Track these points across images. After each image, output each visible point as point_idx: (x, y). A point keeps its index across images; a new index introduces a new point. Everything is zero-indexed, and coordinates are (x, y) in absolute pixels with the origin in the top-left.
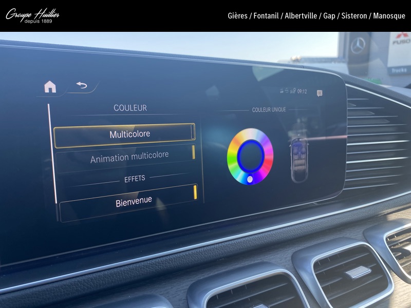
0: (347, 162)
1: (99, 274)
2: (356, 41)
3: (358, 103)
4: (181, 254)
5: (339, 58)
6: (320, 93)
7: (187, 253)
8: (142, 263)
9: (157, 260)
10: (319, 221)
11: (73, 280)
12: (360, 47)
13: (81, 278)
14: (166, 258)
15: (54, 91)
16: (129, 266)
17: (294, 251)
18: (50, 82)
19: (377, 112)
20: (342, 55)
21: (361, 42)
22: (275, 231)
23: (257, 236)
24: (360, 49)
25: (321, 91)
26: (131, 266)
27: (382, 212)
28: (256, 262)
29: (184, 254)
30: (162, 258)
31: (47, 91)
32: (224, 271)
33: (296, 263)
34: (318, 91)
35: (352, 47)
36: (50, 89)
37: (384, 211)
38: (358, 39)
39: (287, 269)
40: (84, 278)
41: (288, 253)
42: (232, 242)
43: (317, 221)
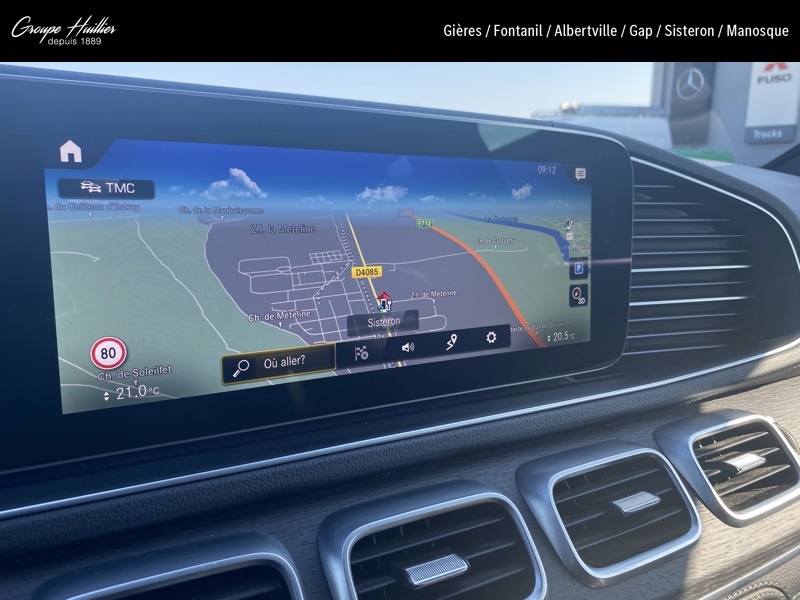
0: (631, 304)
1: (156, 493)
2: (688, 75)
3: (657, 195)
4: (311, 462)
5: (652, 107)
6: (581, 174)
7: (321, 460)
8: (237, 477)
9: (265, 472)
10: (570, 410)
11: (108, 503)
12: (695, 87)
13: (123, 499)
14: (281, 468)
15: (78, 159)
16: (212, 481)
17: (522, 462)
18: (70, 142)
19: (691, 212)
20: (658, 102)
21: (695, 76)
22: (487, 425)
23: (452, 433)
24: (695, 91)
25: (584, 170)
26: (216, 481)
27: (691, 397)
28: (450, 479)
29: (315, 461)
30: (274, 469)
31: (65, 158)
32: (389, 494)
33: (524, 484)
34: (577, 169)
35: (678, 87)
36: (71, 156)
37: (696, 395)
38: (691, 71)
39: (505, 493)
40: (129, 499)
41: (510, 466)
42: (407, 442)
43: (566, 410)
